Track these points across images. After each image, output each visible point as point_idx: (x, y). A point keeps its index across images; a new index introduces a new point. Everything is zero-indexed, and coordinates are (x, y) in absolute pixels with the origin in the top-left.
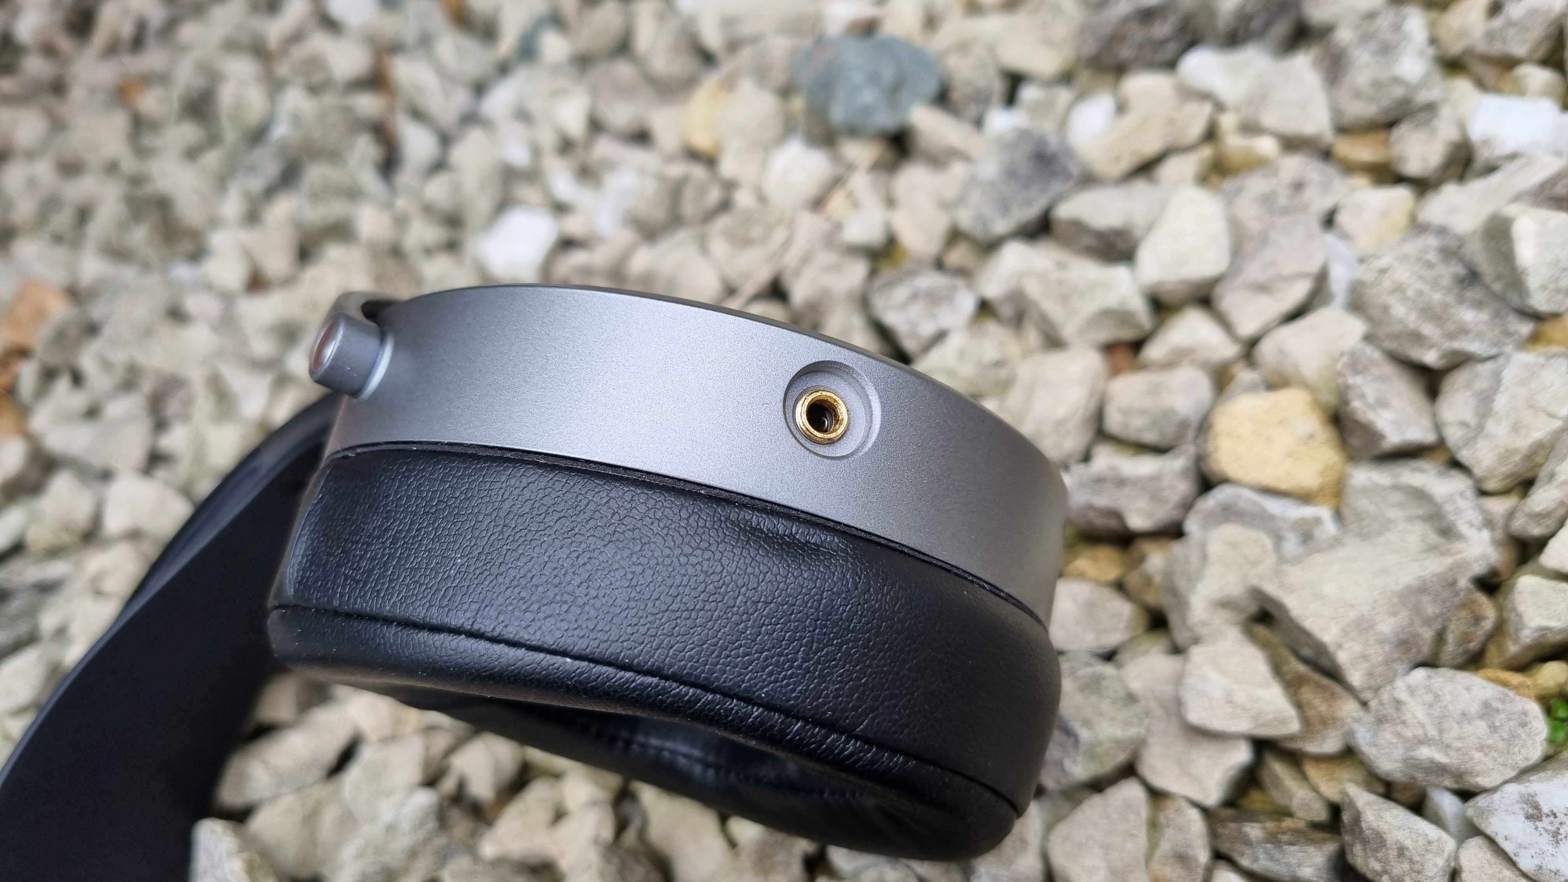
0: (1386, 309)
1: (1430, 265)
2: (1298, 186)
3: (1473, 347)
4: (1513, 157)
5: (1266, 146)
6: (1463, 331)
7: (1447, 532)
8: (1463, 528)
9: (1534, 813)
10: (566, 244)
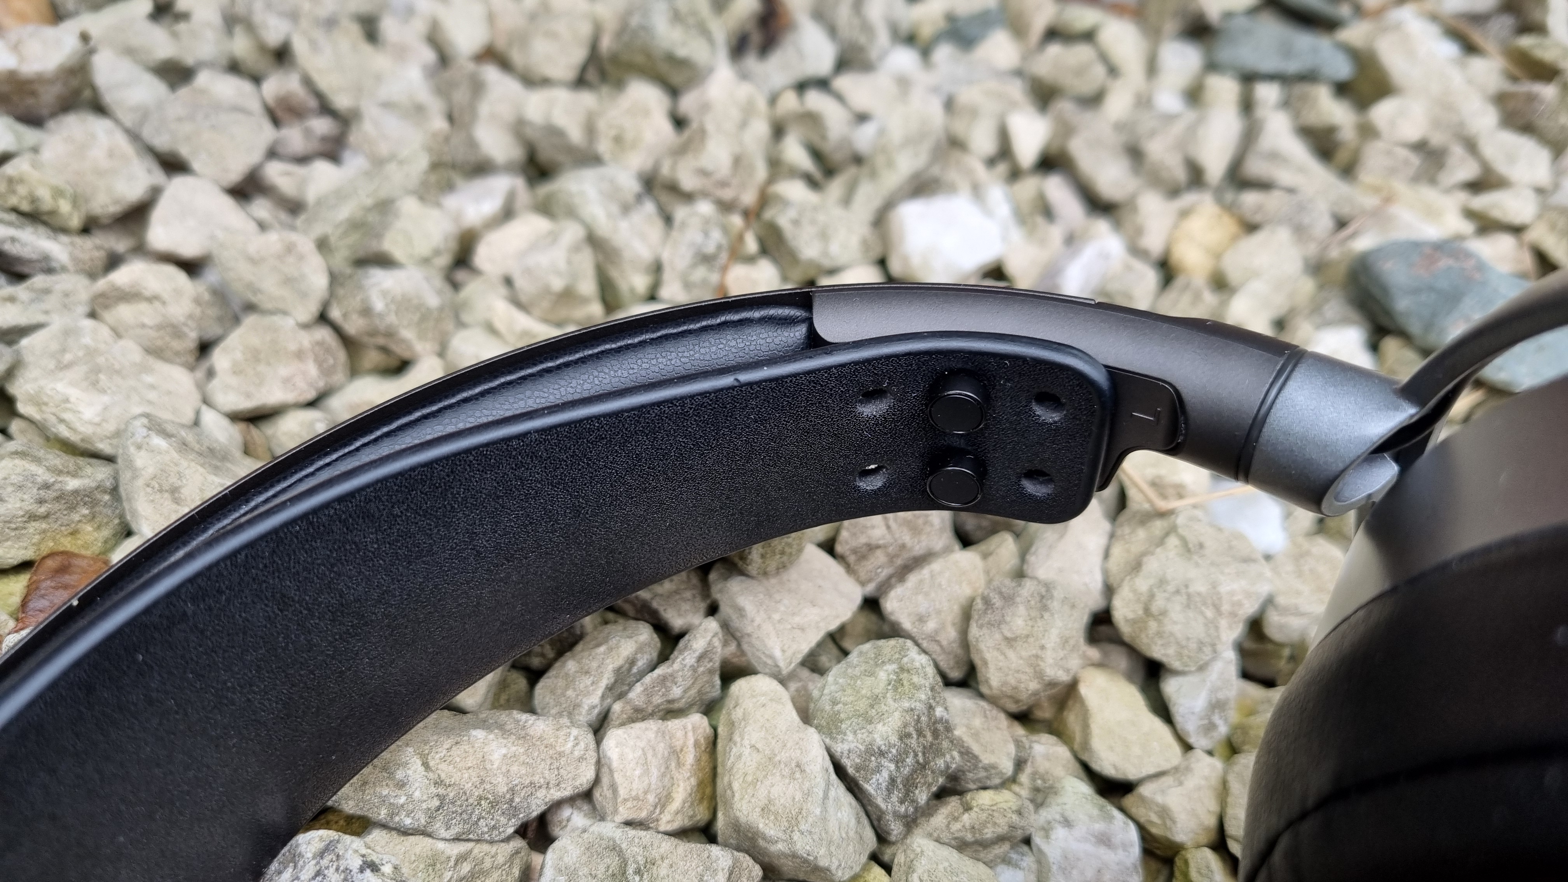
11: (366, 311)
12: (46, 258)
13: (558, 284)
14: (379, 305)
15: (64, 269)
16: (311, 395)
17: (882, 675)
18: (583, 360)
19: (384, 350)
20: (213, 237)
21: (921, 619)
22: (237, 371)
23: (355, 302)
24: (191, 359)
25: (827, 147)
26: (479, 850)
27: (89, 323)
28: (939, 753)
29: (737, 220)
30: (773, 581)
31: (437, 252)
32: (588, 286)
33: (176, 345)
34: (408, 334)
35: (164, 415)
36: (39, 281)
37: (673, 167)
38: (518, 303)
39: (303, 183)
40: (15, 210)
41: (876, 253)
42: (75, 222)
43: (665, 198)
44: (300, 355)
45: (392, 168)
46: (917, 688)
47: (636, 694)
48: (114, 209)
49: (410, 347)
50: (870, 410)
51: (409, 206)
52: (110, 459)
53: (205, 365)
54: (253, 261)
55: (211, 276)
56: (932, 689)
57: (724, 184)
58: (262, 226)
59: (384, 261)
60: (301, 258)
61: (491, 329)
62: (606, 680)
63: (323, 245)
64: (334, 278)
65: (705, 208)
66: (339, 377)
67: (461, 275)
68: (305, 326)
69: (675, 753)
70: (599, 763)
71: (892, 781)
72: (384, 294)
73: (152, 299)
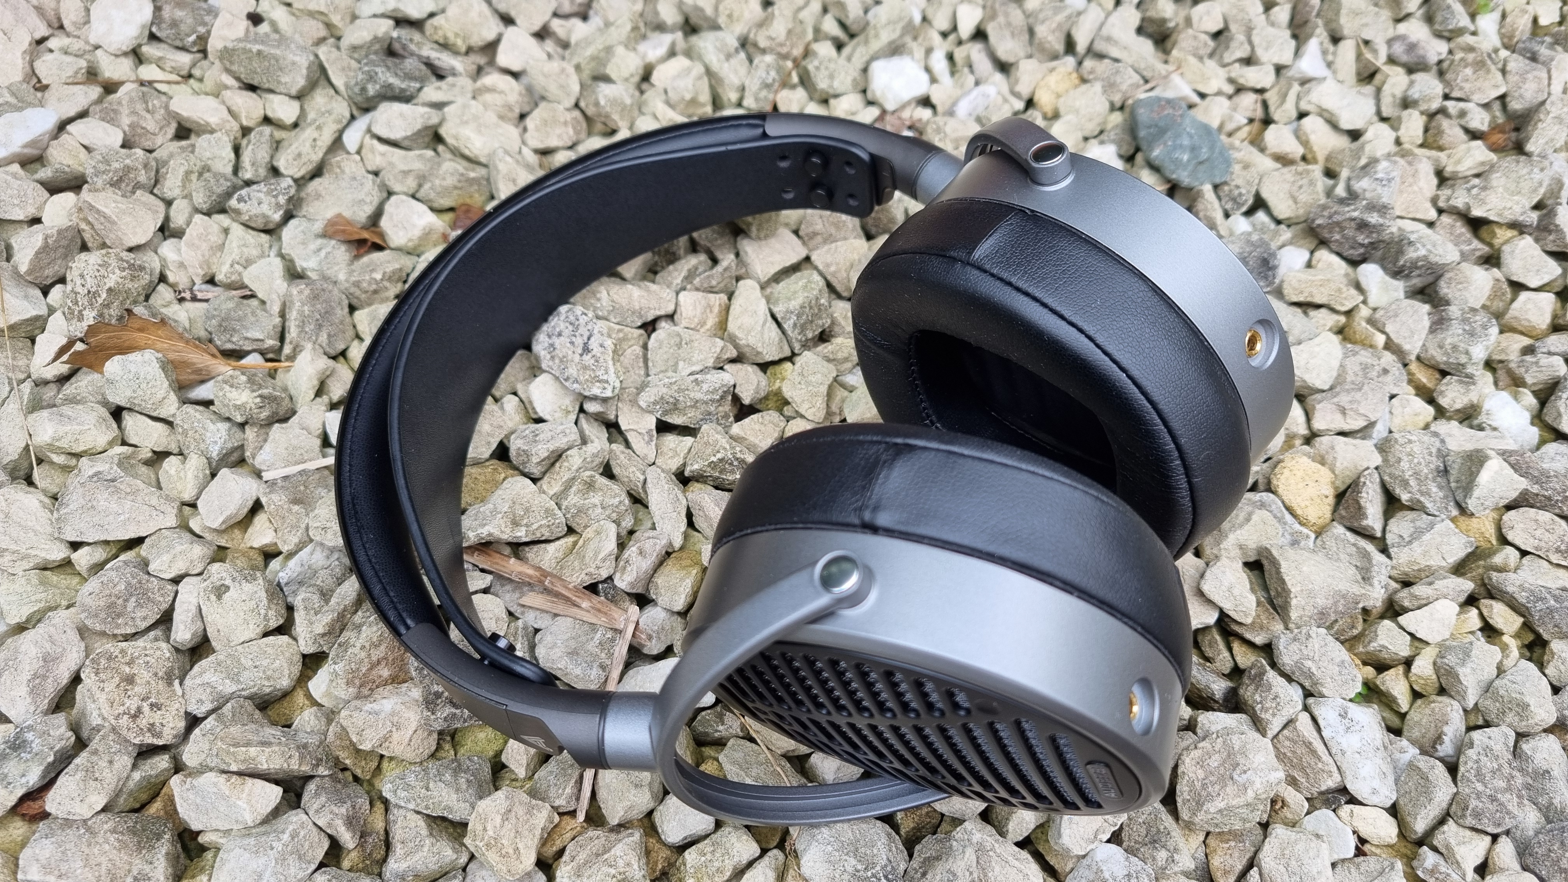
0: (1399, 460)
1: (1430, 454)
2: (1385, 371)
3: (1429, 505)
4: (1495, 429)
5: (1380, 339)
6: (1428, 494)
7: (1366, 578)
8: (1375, 582)
9: (1344, 715)
10: (926, 102)
11: (597, 104)
12: (453, 69)
13: (688, 97)
14: (602, 102)
15: (461, 74)
16: (570, 144)
17: (800, 284)
18: (675, 137)
19: (605, 124)
20: (527, 63)
21: (828, 265)
22: (537, 129)
23: (592, 100)
24: (516, 122)
25: (848, 22)
26: (627, 329)
27: (473, 102)
28: (820, 318)
29: (789, 64)
30: (764, 242)
31: (632, 75)
32: (705, 97)
33: (510, 115)
34: (616, 117)
35: (508, 148)
36: (450, 79)
37: (755, 35)
38: (668, 103)
39: (569, 32)
40: (437, 42)
41: (860, 88)
42: (463, 49)
43: (751, 50)
44: (565, 123)
45: (612, 29)
46: (813, 289)
47: (697, 282)
48: (481, 43)
49: (616, 122)
50: (784, 164)
51: (620, 50)
52: (485, 166)
53: (522, 126)
54: (545, 76)
55: (524, 80)
56: (820, 291)
57: (781, 45)
58: (549, 56)
59: (607, 79)
60: (568, 76)
61: (656, 117)
62: (684, 273)
63: (578, 68)
64: (582, 86)
65: (769, 58)
66: (583, 135)
67: (645, 86)
68: (568, 110)
69: (710, 307)
70: (677, 304)
71: (795, 325)
72: (605, 96)
73: (501, 92)
